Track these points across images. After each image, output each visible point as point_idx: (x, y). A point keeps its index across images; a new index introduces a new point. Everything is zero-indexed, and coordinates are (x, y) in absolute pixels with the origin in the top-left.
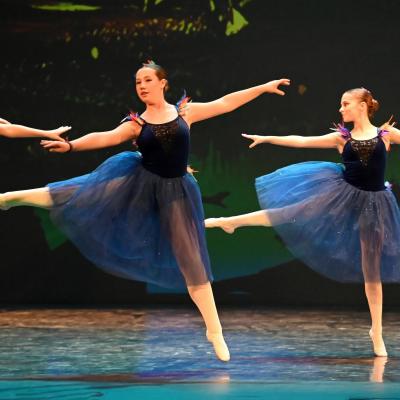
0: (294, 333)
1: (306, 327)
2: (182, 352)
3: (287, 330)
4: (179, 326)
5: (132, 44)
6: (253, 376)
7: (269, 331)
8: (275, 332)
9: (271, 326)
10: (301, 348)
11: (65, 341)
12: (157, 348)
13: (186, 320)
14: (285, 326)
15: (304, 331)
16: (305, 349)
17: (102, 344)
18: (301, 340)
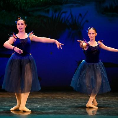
0: (77, 99)
1: (81, 97)
2: (40, 106)
3: (75, 99)
4: (39, 97)
5: (23, 5)
6: (64, 114)
7: (69, 99)
8: (71, 99)
9: (70, 97)
10: (80, 104)
11: (2, 103)
12: (32, 105)
13: (41, 96)
14: (74, 97)
15: (80, 99)
16: (81, 105)
17: (14, 104)
18: (79, 102)
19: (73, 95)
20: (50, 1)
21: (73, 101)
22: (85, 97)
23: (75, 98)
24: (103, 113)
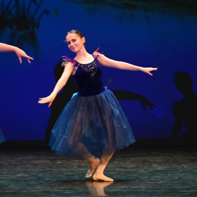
19: (20, 158)
21: (20, 169)
22: (44, 161)
23: (24, 162)
24: (78, 191)
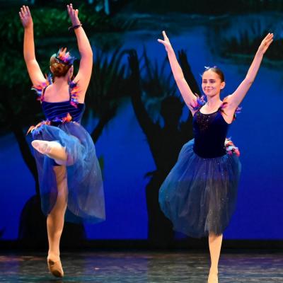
20: (93, 24)
